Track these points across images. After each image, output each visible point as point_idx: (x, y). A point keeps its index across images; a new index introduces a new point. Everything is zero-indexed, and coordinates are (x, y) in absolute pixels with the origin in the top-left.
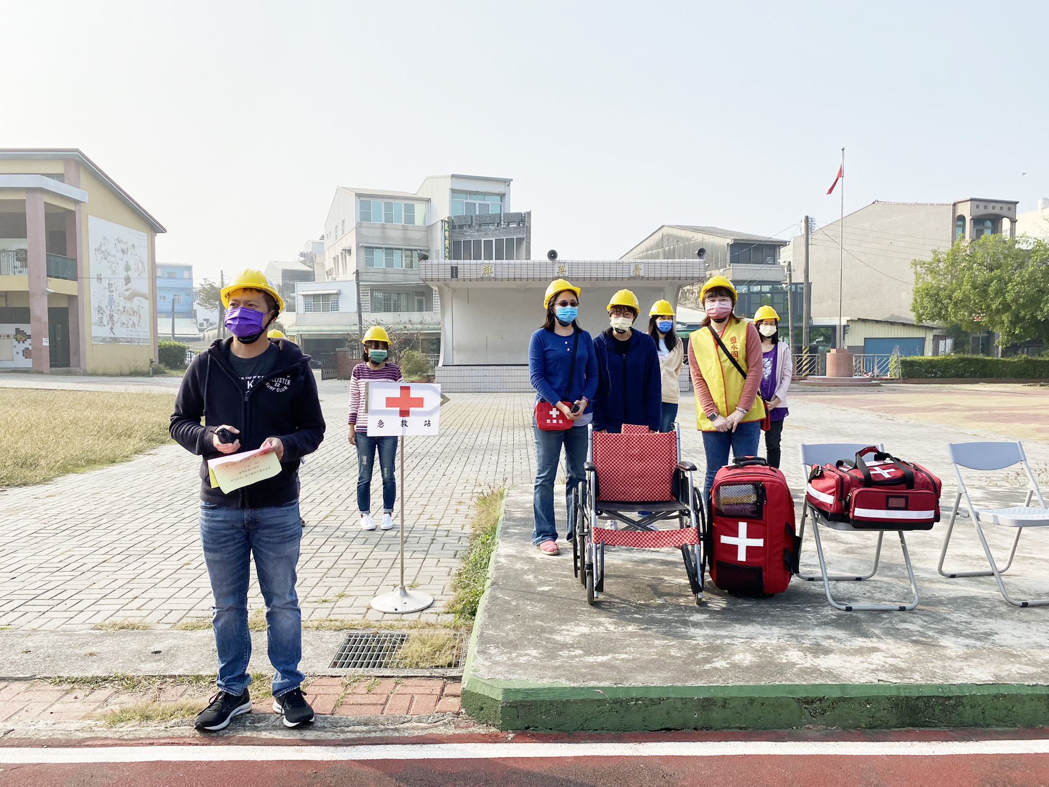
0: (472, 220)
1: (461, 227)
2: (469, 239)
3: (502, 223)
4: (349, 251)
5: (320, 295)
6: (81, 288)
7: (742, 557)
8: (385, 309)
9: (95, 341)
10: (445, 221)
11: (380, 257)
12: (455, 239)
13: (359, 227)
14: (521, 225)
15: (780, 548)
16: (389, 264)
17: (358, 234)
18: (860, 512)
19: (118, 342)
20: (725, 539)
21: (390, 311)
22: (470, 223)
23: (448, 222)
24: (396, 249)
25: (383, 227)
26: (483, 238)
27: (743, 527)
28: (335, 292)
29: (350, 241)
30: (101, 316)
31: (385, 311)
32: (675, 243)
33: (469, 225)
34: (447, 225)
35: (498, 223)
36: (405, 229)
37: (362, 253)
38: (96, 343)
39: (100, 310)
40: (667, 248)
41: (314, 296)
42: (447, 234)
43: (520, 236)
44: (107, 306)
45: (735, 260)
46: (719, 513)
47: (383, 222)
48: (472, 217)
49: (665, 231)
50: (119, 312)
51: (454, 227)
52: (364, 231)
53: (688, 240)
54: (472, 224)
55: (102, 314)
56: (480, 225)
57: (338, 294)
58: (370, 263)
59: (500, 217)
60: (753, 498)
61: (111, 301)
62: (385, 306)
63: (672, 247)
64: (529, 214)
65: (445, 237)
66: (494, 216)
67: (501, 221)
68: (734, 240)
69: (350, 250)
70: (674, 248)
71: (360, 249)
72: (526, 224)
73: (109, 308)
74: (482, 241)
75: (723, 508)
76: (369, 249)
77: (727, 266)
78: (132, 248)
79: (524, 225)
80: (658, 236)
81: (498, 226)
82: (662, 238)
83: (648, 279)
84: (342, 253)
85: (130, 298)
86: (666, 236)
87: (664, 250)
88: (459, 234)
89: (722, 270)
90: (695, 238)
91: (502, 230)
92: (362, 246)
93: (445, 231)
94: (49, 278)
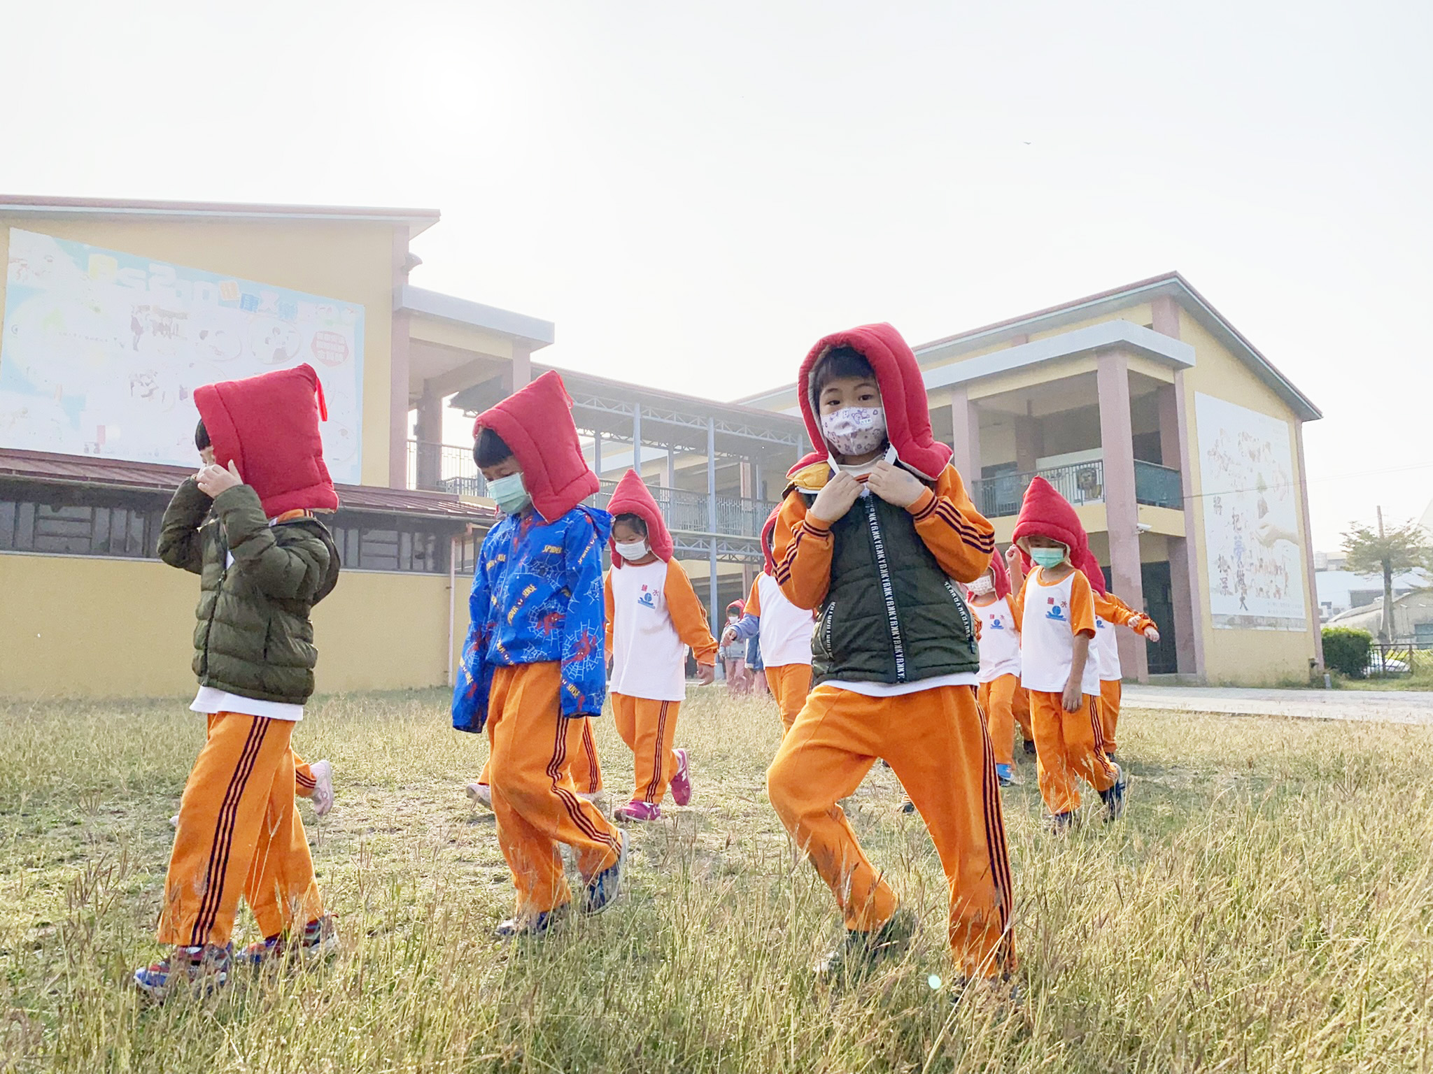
6: (1189, 523)
9: (1218, 623)
19: (1255, 626)
30: (1223, 575)
38: (1219, 626)
39: (1222, 565)
44: (1232, 558)
50: (1253, 568)
55: (1225, 571)
61: (1239, 549)
73: (1236, 560)
78: (1266, 450)
85: (1268, 542)
94: (1140, 505)
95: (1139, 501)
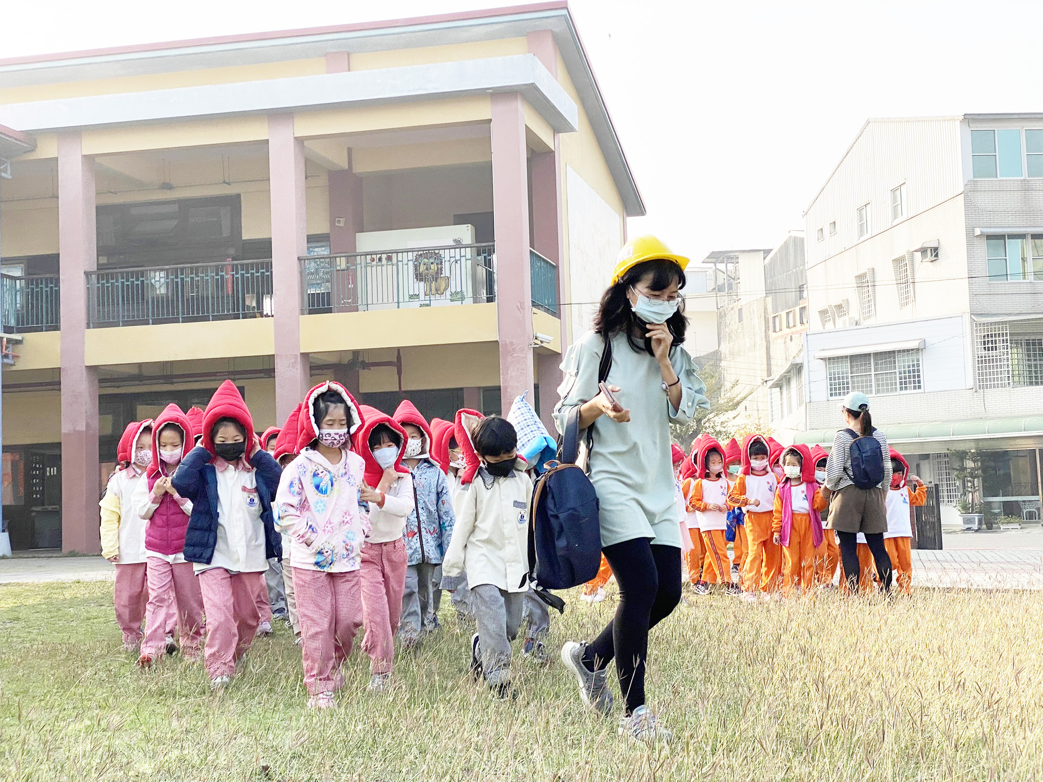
4: (936, 252)
5: (869, 355)
6: (564, 336)
13: (970, 192)
17: (970, 207)
28: (913, 345)
37: (982, 247)
41: (853, 358)
47: (1025, 176)
52: (983, 201)
57: (917, 350)
71: (977, 242)
76: (996, 240)
92: (982, 236)
94: (535, 310)
95: (534, 304)
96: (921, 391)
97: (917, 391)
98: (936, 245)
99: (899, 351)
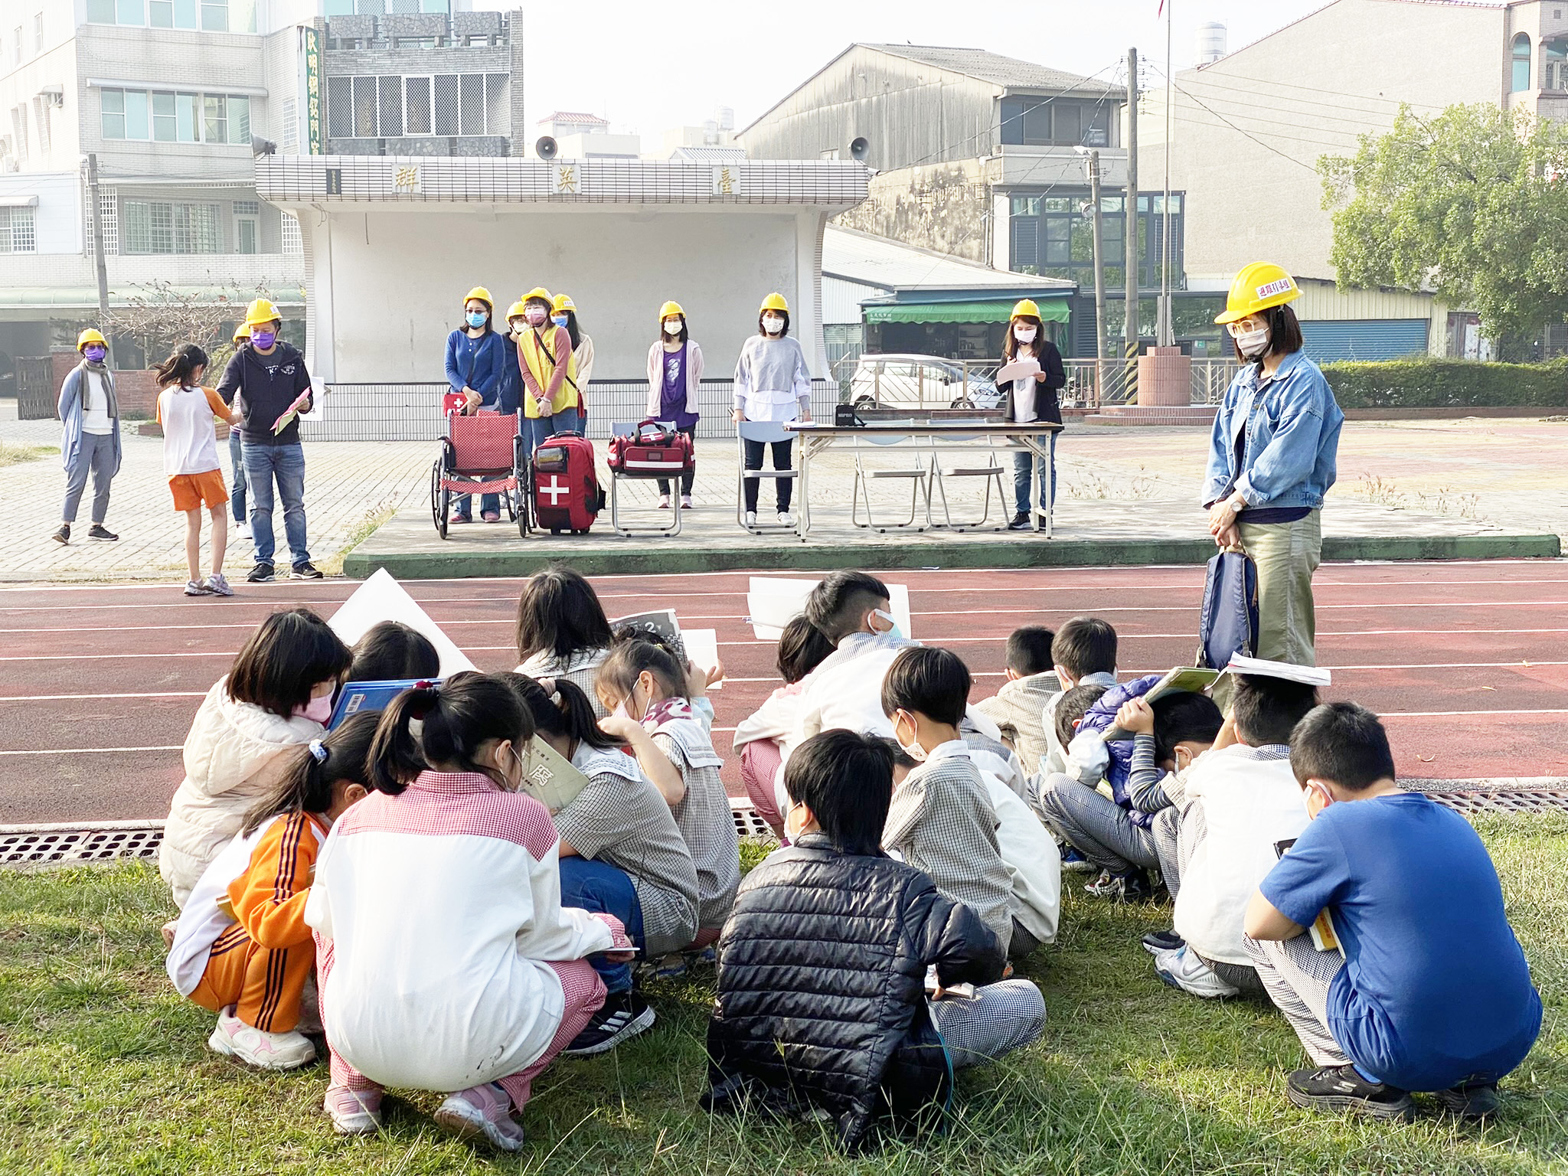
0: (376, 27)
1: (349, 43)
2: (368, 73)
3: (454, 37)
4: (59, 97)
7: (554, 502)
8: (155, 245)
10: (308, 29)
11: (139, 111)
12: (335, 73)
13: (83, 36)
14: (499, 43)
15: (583, 494)
16: (166, 132)
17: (80, 51)
18: (629, 464)
20: (543, 490)
21: (169, 251)
22: (371, 35)
23: (316, 33)
24: (180, 93)
25: (148, 38)
26: (404, 71)
27: (554, 479)
28: (23, 201)
29: (64, 74)
31: (155, 251)
32: (881, 90)
33: (370, 40)
34: (312, 40)
35: (441, 37)
36: (204, 42)
37: (95, 101)
40: (864, 101)
42: (313, 61)
43: (498, 70)
45: (1012, 135)
46: (538, 470)
47: (147, 25)
48: (375, 19)
49: (858, 57)
51: (331, 45)
52: (98, 47)
53: (910, 82)
54: (376, 36)
56: (397, 41)
57: (29, 208)
58: (114, 129)
59: (448, 23)
60: (560, 457)
62: (154, 239)
63: (874, 99)
64: (518, 15)
65: (309, 69)
66: (432, 18)
67: (449, 30)
68: (1009, 88)
69: (60, 95)
70: (879, 101)
71: (89, 92)
72: (511, 41)
74: (403, 79)
75: (539, 466)
76: (113, 93)
77: (994, 150)
79: (506, 42)
80: (842, 70)
81: (441, 44)
82: (852, 75)
83: (750, 201)
84: (37, 100)
86: (860, 70)
87: (858, 105)
88: (344, 61)
89: (983, 160)
90: (926, 79)
91: (451, 56)
92: (92, 87)
93: (308, 53)
96: (34, 252)
97: (31, 252)
98: (59, 91)
99: (13, 207)
